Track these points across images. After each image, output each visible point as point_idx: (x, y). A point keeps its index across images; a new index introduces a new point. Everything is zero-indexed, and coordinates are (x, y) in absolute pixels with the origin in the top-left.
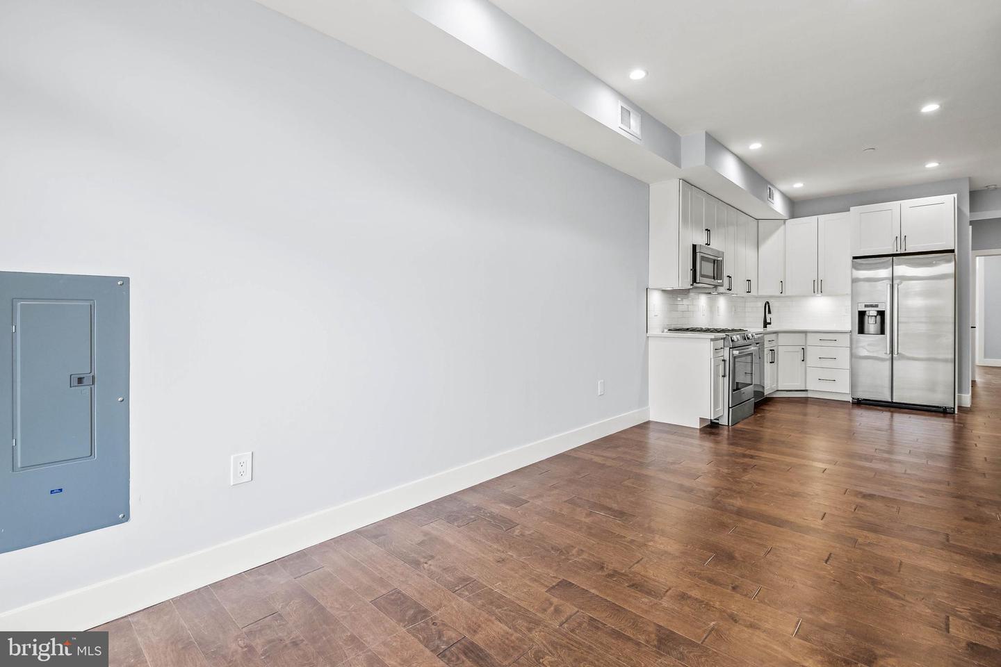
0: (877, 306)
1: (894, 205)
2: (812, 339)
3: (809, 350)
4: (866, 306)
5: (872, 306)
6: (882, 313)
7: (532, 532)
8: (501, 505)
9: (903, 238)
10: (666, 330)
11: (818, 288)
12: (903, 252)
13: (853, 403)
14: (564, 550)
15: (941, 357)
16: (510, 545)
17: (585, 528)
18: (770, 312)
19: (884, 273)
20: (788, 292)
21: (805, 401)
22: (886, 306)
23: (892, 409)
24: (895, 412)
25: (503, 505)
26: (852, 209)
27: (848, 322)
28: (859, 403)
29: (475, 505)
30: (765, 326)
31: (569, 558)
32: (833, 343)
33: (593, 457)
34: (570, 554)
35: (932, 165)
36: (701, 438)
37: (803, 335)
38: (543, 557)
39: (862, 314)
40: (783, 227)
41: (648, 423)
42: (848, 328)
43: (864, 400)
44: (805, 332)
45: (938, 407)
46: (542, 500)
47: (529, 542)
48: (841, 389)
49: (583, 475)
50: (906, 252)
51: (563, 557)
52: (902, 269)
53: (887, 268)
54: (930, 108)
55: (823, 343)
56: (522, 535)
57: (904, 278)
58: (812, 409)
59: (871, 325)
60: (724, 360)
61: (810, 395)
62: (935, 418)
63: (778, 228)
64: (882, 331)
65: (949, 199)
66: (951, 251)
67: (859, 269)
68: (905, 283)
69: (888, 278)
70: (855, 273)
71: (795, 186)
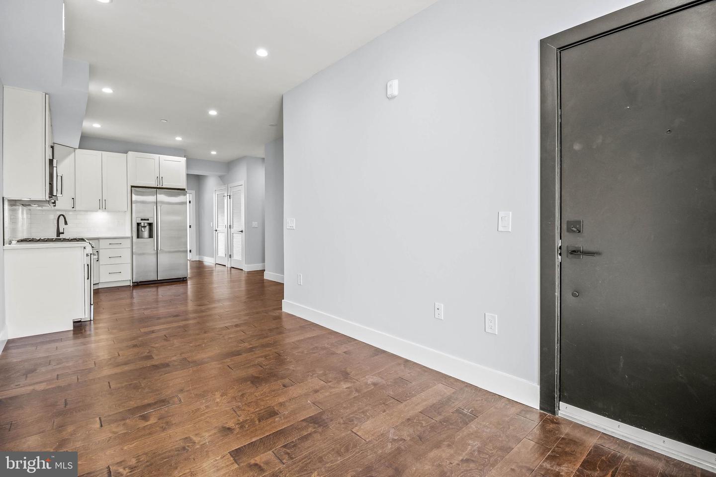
0: (148, 220)
1: (156, 157)
2: (103, 244)
3: (102, 253)
4: (142, 220)
5: (145, 220)
6: (150, 225)
9: (161, 178)
11: (102, 206)
12: (161, 187)
13: (133, 285)
15: (181, 250)
18: (66, 224)
19: (152, 198)
20: (77, 207)
21: (98, 291)
22: (153, 221)
23: (156, 285)
24: (159, 286)
26: (129, 152)
27: (127, 230)
28: (138, 285)
32: (119, 246)
35: (179, 139)
37: (97, 241)
39: (139, 224)
40: (73, 153)
41: (9, 342)
42: (128, 234)
43: (140, 282)
44: (98, 239)
45: (180, 278)
48: (125, 278)
50: (163, 187)
52: (162, 197)
53: (154, 196)
54: (213, 113)
55: (111, 246)
57: (163, 203)
59: (144, 232)
60: (88, 265)
61: (100, 286)
63: (69, 154)
64: (151, 236)
65: (183, 160)
66: (184, 190)
67: (136, 195)
68: (164, 206)
69: (154, 202)
70: (134, 197)
71: (95, 126)
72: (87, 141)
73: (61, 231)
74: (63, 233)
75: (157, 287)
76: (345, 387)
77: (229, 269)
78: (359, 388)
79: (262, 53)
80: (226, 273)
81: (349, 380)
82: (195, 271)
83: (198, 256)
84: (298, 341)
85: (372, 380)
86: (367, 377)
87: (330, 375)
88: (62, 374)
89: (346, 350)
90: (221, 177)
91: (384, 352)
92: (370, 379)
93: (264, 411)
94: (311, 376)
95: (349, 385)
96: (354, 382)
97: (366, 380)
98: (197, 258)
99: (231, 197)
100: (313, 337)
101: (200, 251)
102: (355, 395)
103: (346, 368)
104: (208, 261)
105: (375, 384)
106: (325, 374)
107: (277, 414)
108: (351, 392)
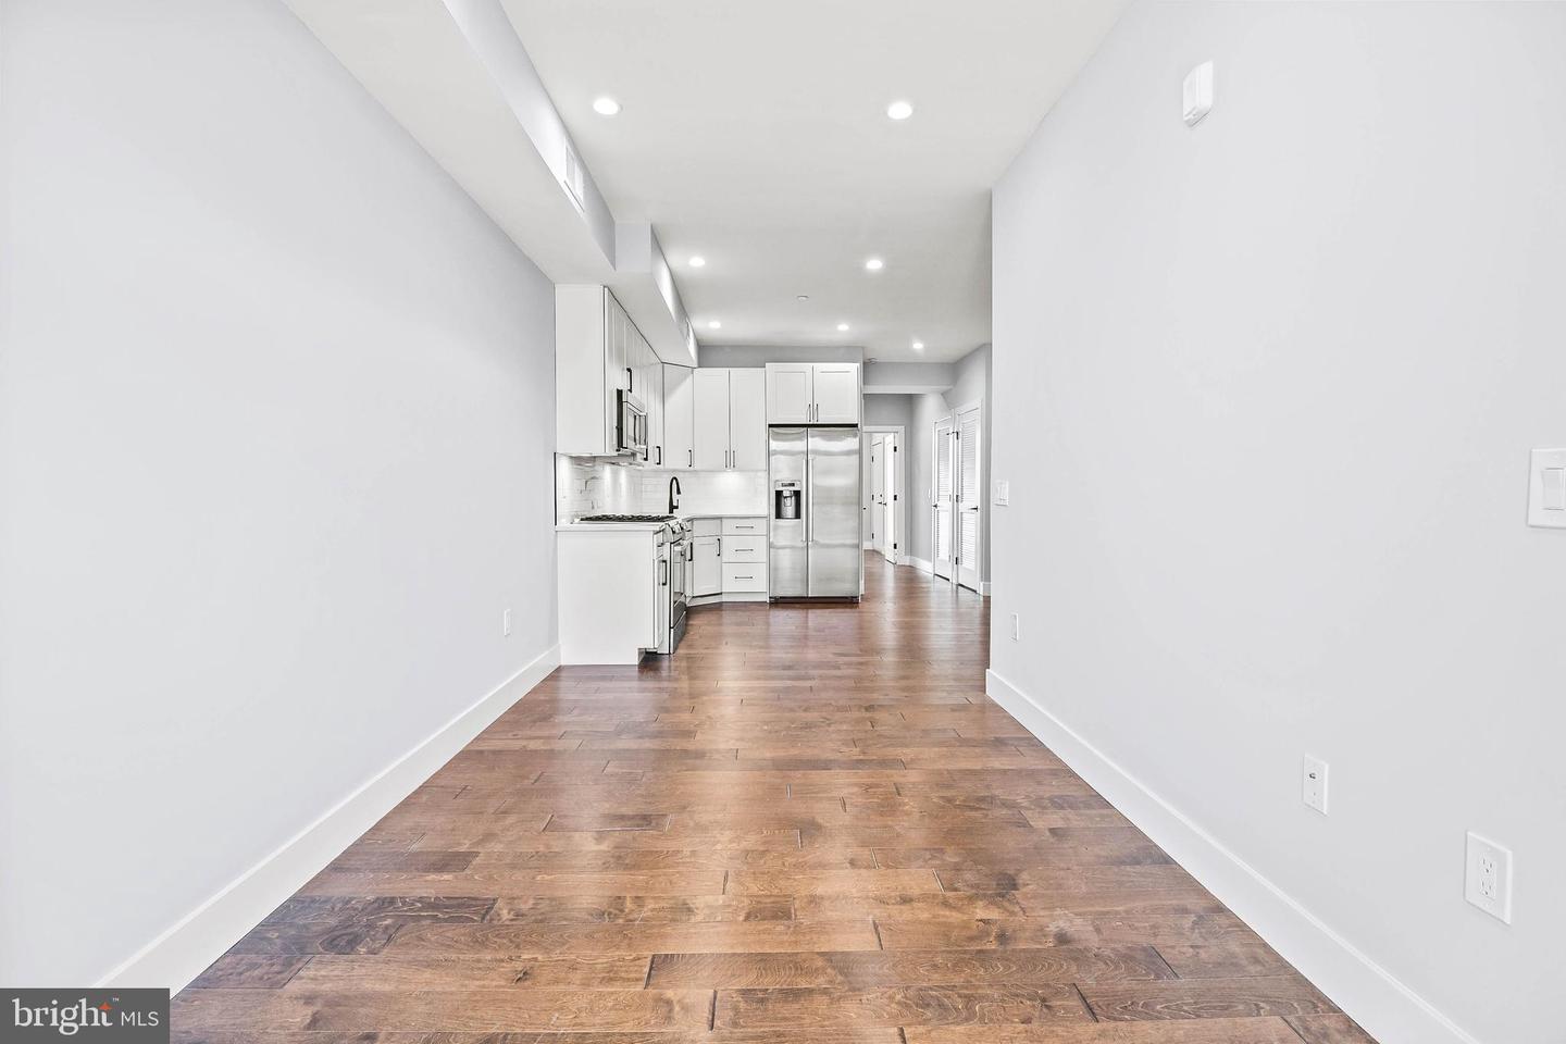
0: (793, 485)
1: (807, 366)
2: (728, 526)
3: (725, 540)
4: (783, 485)
5: (788, 485)
6: (797, 494)
7: (531, 902)
8: (428, 878)
9: (815, 406)
10: (577, 520)
11: (731, 462)
12: (815, 423)
13: (771, 603)
14: (611, 910)
15: (848, 542)
16: (511, 941)
17: (612, 860)
18: (679, 492)
19: (799, 445)
20: (697, 466)
21: (718, 607)
22: (802, 487)
23: (806, 605)
25: (432, 877)
26: (768, 364)
27: (765, 506)
28: (779, 602)
29: (370, 898)
30: (671, 512)
31: (631, 917)
32: (750, 532)
33: (524, 743)
34: (627, 910)
35: (843, 327)
36: (640, 679)
37: (719, 521)
38: (590, 936)
39: (779, 494)
40: (689, 380)
41: (559, 669)
42: (765, 513)
43: (781, 597)
44: (720, 518)
45: (846, 598)
46: (500, 842)
47: (541, 921)
48: (758, 587)
49: (533, 777)
50: (819, 423)
51: (621, 921)
52: (816, 442)
53: (801, 439)
54: (874, 265)
55: (739, 532)
56: (519, 915)
57: (816, 452)
58: (728, 617)
59: (789, 509)
60: (665, 561)
61: (724, 598)
62: (848, 610)
63: (686, 377)
64: (798, 515)
65: (853, 369)
66: (855, 426)
67: (774, 439)
68: (818, 458)
69: (803, 452)
70: (774, 445)
71: (712, 326)
72: (707, 352)
73: (675, 504)
74: (677, 507)
75: (808, 608)
76: (978, 917)
77: (954, 587)
78: (1014, 931)
79: (900, 111)
80: (950, 594)
81: (1006, 904)
82: (904, 585)
83: (908, 557)
84: (960, 771)
85: (1061, 924)
86: (1058, 912)
87: (968, 876)
88: (571, 732)
89: (1060, 824)
90: (944, 394)
91: (1166, 860)
92: (1059, 922)
93: (772, 899)
94: (926, 861)
95: (994, 914)
96: (1013, 913)
97: (1046, 920)
98: (906, 561)
99: (960, 435)
100: (1005, 772)
101: (911, 548)
102: (988, 947)
103: (1020, 871)
104: (925, 568)
105: (1062, 939)
106: (957, 868)
107: (789, 918)
108: (982, 935)
